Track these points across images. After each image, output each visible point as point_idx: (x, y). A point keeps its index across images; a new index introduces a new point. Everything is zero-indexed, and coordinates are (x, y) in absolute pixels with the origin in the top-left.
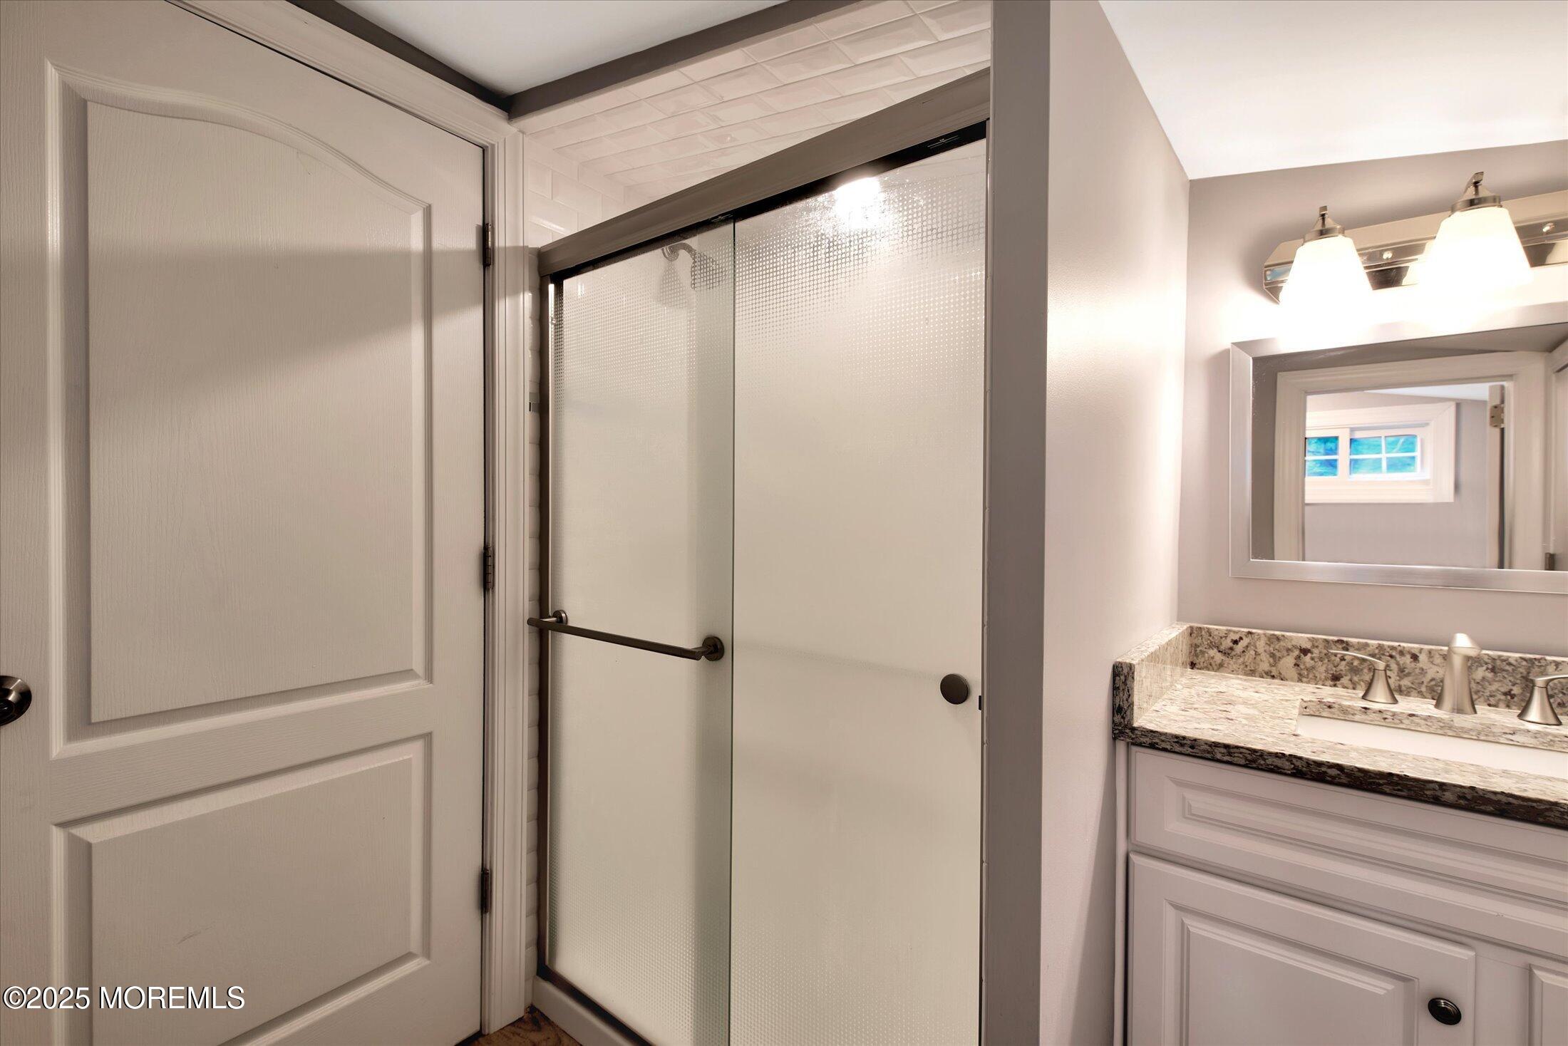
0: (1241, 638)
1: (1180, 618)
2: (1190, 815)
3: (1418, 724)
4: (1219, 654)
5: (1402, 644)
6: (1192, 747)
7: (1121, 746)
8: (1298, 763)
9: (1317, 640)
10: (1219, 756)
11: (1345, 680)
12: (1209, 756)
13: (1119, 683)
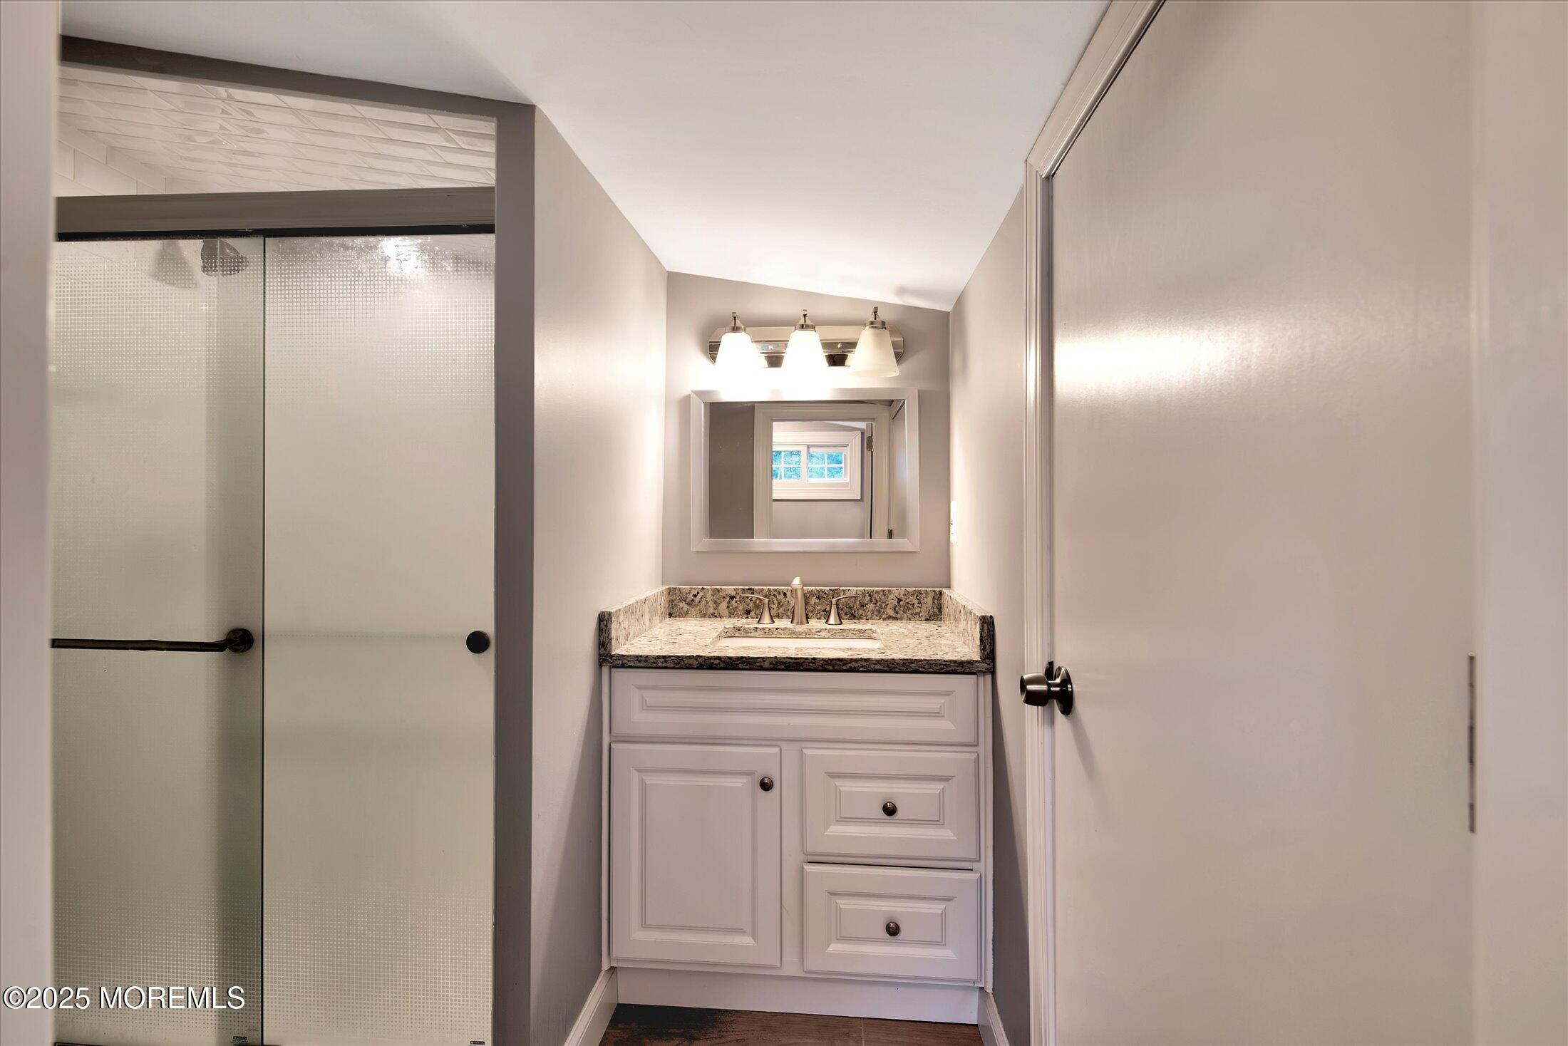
0: (698, 593)
1: (663, 583)
2: (647, 707)
3: (780, 634)
4: (686, 605)
5: (780, 588)
6: (646, 661)
7: (605, 670)
8: (700, 660)
9: (738, 589)
10: (660, 664)
11: (752, 614)
12: (655, 665)
13: (602, 626)
